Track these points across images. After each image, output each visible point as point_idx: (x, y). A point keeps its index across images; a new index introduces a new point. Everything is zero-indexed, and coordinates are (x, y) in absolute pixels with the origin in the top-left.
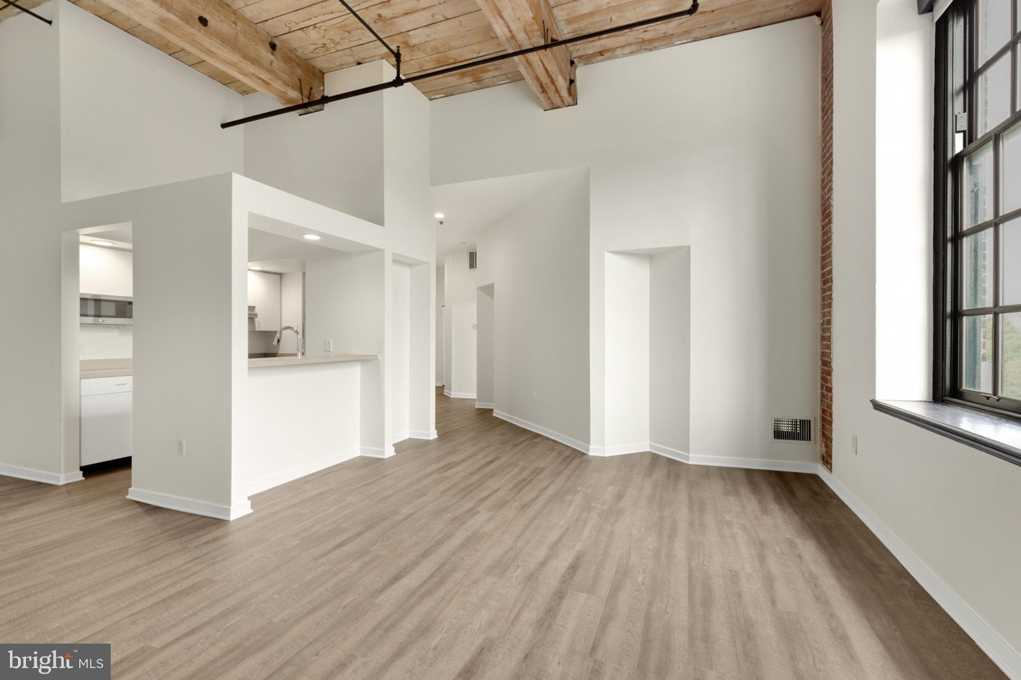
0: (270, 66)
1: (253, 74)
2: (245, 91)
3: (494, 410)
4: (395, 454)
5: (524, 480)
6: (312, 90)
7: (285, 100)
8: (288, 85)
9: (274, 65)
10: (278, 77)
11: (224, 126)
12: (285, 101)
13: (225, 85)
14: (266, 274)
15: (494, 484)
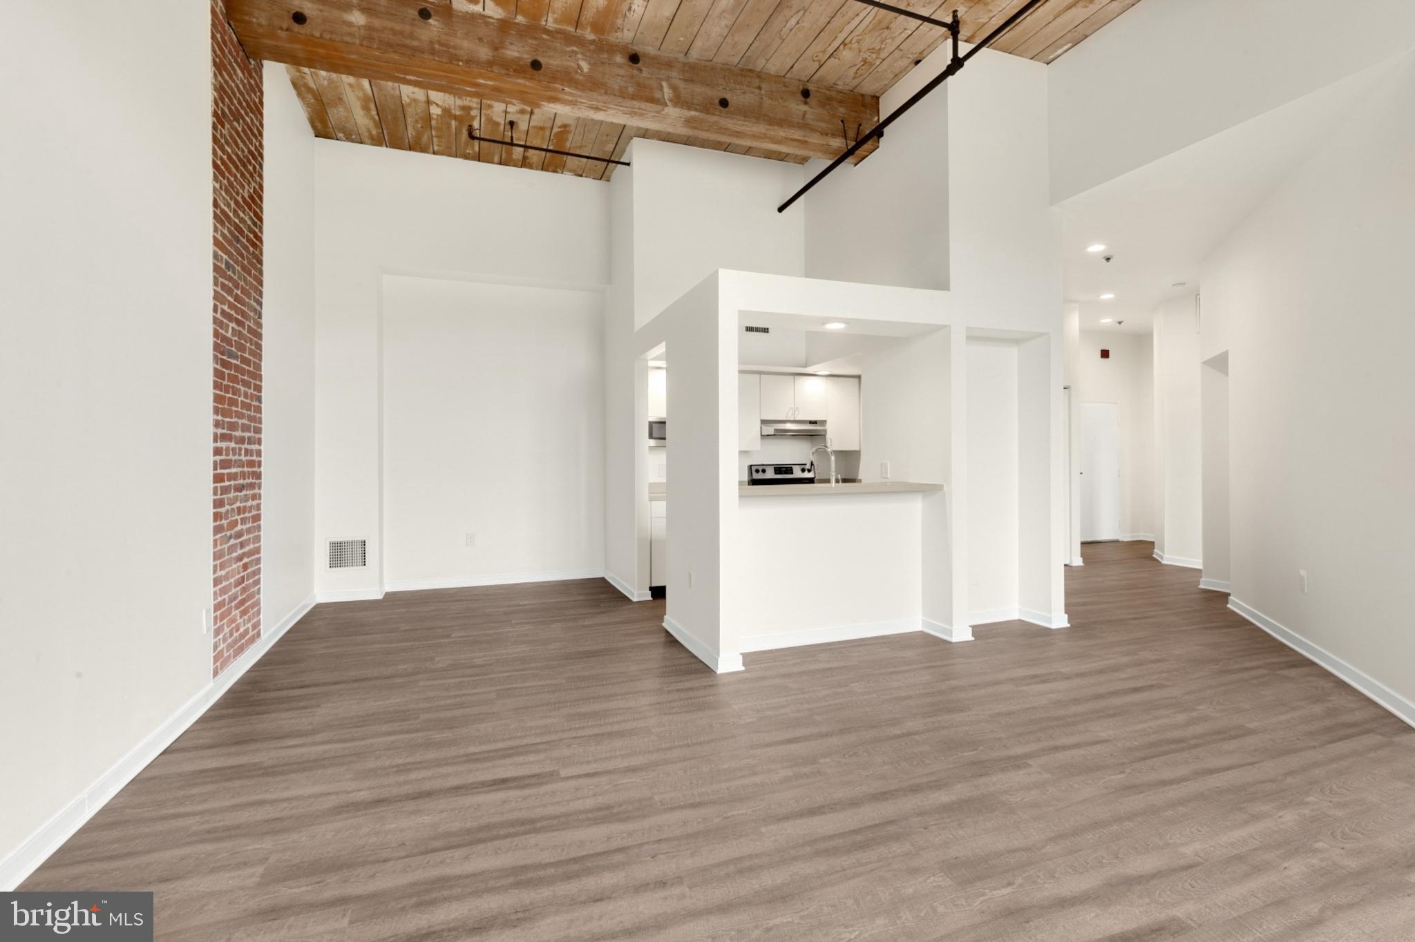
0: (803, 120)
1: (786, 138)
2: (803, 160)
3: (1231, 598)
4: (973, 639)
5: (1182, 740)
6: (861, 128)
7: (831, 153)
8: (827, 135)
9: (808, 116)
10: (813, 130)
11: (781, 209)
12: (832, 155)
13: (782, 160)
14: (834, 378)
15: (1102, 729)
